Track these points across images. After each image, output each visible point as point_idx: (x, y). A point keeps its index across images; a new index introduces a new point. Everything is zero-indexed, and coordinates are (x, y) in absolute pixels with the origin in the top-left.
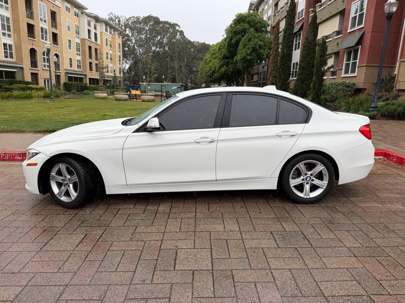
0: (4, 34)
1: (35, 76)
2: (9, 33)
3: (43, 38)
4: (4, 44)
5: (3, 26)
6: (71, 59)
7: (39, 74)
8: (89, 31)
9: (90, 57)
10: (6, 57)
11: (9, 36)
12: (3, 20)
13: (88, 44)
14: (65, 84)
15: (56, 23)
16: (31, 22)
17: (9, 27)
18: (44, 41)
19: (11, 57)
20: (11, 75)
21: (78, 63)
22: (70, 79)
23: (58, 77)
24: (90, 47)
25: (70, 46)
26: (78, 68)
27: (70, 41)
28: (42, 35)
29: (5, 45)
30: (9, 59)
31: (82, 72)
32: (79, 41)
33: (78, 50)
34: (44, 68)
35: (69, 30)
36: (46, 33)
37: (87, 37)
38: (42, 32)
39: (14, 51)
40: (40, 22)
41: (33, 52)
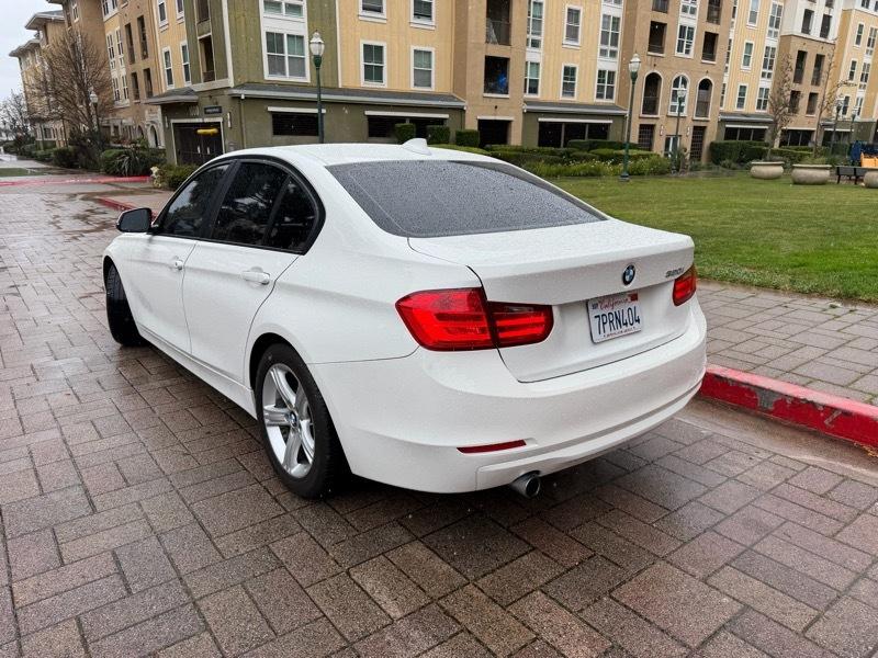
0: (603, 52)
1: (647, 131)
2: (613, 48)
3: (680, 50)
4: (600, 71)
5: (605, 35)
6: (743, 88)
7: (657, 127)
8: (808, 14)
9: (798, 78)
10: (600, 96)
11: (613, 54)
12: (605, 24)
13: (796, 46)
14: (713, 146)
15: (719, 10)
16: (661, 18)
17: (615, 36)
18: (682, 55)
19: (610, 96)
20: (600, 132)
21: (760, 96)
22: (730, 134)
23: (699, 132)
24: (802, 55)
25: (747, 58)
26: (759, 107)
27: (749, 46)
28: (681, 44)
29: (601, 73)
30: (604, 101)
31: (767, 116)
32: (773, 43)
33: (768, 64)
34: (670, 114)
35: (753, 20)
36: (690, 37)
37: (797, 29)
38: (682, 35)
39: (616, 85)
40: (681, 14)
41: (653, 81)
